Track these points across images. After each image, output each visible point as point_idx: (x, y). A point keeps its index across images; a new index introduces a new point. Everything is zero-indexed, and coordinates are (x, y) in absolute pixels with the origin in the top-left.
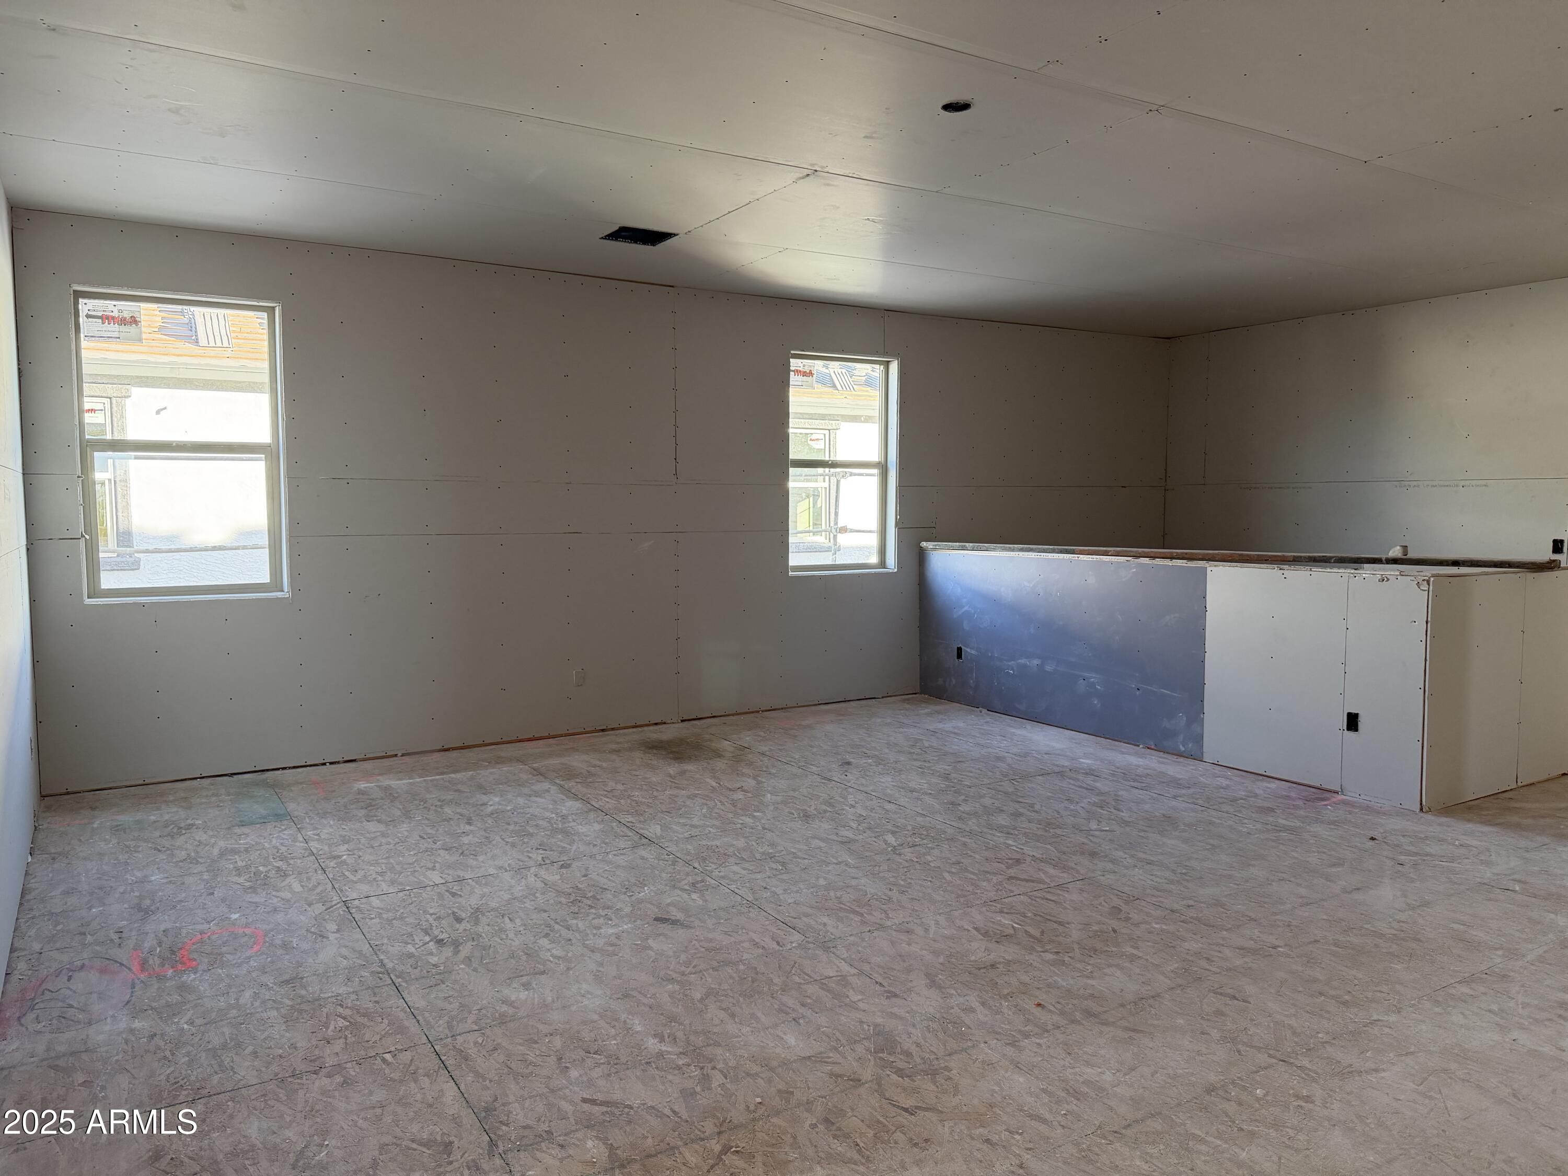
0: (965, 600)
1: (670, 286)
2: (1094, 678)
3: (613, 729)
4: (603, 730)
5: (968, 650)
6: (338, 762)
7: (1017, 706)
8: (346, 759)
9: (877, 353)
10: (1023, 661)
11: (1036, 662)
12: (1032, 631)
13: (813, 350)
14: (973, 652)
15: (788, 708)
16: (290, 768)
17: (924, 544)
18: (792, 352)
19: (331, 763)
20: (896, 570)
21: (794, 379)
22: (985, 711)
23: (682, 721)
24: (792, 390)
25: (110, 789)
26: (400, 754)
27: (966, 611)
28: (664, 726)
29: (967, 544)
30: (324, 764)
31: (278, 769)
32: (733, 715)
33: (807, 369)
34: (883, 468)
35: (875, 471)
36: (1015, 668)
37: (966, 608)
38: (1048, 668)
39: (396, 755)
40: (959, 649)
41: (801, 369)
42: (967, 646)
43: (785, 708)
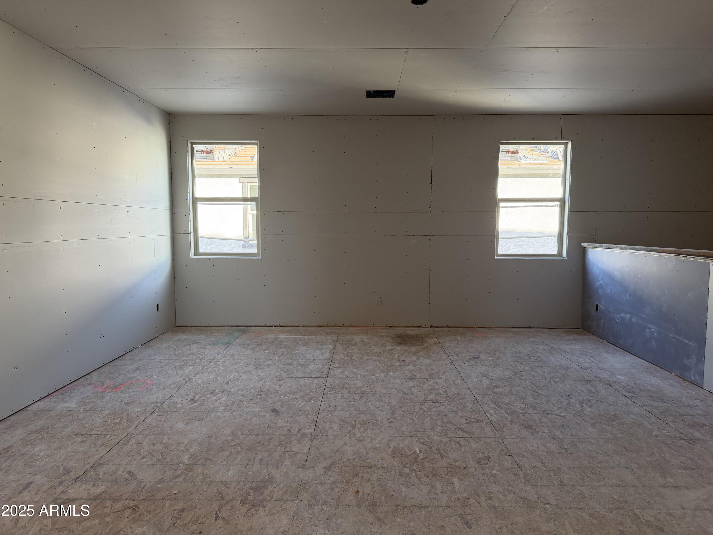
0: (600, 277)
1: (431, 116)
2: (654, 328)
3: (396, 327)
4: (391, 327)
5: (601, 306)
6: (278, 326)
7: (619, 341)
8: (281, 325)
9: (556, 139)
10: (623, 315)
11: (628, 316)
12: (627, 297)
13: (514, 139)
14: (603, 307)
15: (492, 328)
16: (260, 326)
17: (583, 244)
18: (501, 142)
19: (275, 326)
20: (567, 258)
21: (501, 155)
22: (606, 342)
23: (431, 327)
24: (500, 162)
25: (198, 326)
26: (301, 326)
27: (601, 284)
28: (421, 328)
29: (603, 245)
30: (272, 326)
31: (255, 326)
32: (460, 327)
33: (514, 150)
34: (562, 201)
35: (558, 203)
36: (619, 319)
37: (601, 282)
38: (634, 320)
39: (300, 326)
40: (597, 305)
41: (511, 150)
42: (600, 304)
43: (491, 327)
